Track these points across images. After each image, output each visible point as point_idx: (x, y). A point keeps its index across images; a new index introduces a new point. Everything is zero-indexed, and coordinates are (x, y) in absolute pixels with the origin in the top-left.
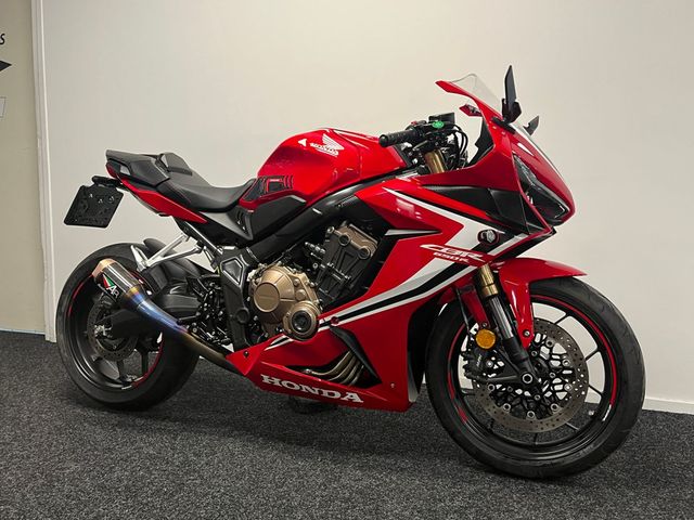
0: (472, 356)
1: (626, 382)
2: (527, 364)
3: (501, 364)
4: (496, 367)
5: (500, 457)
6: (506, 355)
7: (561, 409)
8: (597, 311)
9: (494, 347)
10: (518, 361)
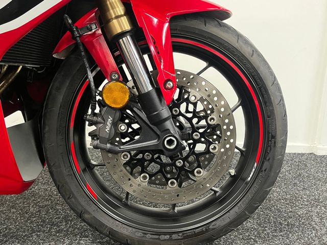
0: (100, 119)
1: (274, 137)
2: (169, 125)
3: (136, 126)
4: (130, 130)
5: (139, 234)
6: (143, 115)
7: (205, 173)
8: (247, 55)
9: (127, 106)
10: (158, 122)
